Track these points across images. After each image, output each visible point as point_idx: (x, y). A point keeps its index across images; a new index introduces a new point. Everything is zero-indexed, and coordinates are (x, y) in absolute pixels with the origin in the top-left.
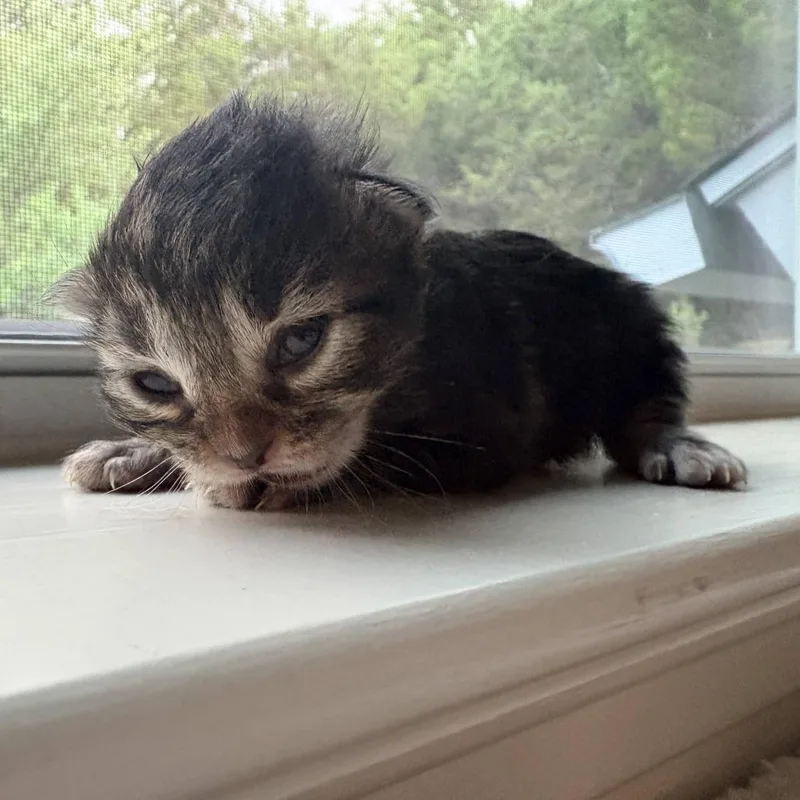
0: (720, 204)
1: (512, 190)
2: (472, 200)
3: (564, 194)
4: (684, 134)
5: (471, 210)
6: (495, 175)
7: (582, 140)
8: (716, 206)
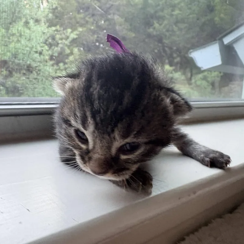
0: (228, 45)
1: (168, 31)
2: (155, 33)
3: (183, 33)
4: (222, 15)
5: (154, 36)
6: (163, 25)
7: (191, 16)
8: (227, 45)
